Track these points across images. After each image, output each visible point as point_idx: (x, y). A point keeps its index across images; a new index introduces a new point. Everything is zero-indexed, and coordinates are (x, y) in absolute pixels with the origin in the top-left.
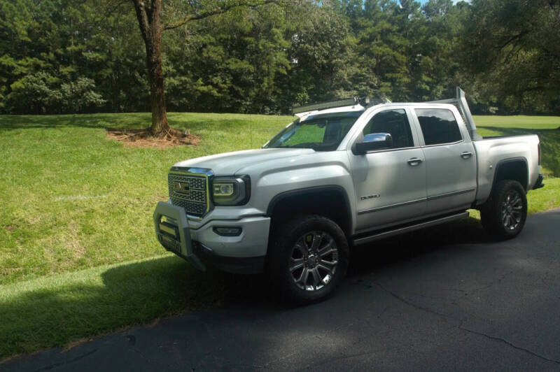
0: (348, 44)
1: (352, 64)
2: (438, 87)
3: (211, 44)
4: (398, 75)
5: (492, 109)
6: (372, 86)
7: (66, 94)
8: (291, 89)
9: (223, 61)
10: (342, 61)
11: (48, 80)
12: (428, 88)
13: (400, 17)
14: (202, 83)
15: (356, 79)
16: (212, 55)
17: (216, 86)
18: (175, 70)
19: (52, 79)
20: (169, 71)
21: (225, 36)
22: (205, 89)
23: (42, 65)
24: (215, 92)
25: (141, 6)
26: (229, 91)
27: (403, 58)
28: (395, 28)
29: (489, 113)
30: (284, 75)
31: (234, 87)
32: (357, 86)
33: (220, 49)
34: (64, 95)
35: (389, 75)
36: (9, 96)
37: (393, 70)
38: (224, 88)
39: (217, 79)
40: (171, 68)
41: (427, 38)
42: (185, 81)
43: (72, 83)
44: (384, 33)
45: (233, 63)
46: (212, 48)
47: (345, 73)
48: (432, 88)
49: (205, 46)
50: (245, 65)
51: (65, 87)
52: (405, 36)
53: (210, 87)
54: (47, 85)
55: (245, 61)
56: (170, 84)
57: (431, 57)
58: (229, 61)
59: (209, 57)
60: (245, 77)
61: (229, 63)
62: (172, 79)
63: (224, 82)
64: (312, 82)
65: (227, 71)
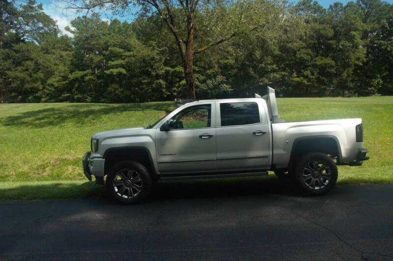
3: (303, 48)
7: (210, 86)
8: (368, 77)
9: (312, 59)
11: (199, 78)
14: (296, 75)
16: (304, 56)
17: (306, 77)
18: (277, 68)
19: (202, 78)
20: (273, 68)
21: (313, 42)
22: (298, 79)
23: (197, 70)
24: (305, 81)
25: (180, 42)
26: (316, 80)
30: (361, 66)
31: (320, 77)
33: (310, 51)
34: (208, 87)
36: (179, 89)
38: (313, 78)
39: (307, 73)
40: (274, 66)
42: (284, 74)
43: (213, 79)
45: (319, 60)
46: (304, 51)
49: (299, 50)
50: (328, 61)
51: (209, 82)
53: (302, 78)
54: (199, 81)
55: (328, 58)
56: (274, 77)
58: (317, 59)
59: (301, 57)
60: (329, 70)
61: (316, 61)
62: (275, 74)
63: (313, 74)
64: (386, 70)
65: (315, 66)
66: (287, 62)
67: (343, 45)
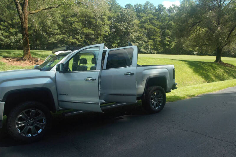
0: (135, 23)
1: (136, 32)
2: (173, 43)
3: (76, 22)
4: (156, 37)
5: (195, 53)
6: (145, 42)
7: (12, 41)
8: (110, 42)
9: (81, 29)
10: (132, 31)
11: (4, 34)
12: (168, 43)
13: (157, 13)
14: (72, 38)
15: (138, 38)
16: (77, 26)
17: (78, 39)
18: (60, 32)
19: (6, 34)
20: (58, 32)
21: (82, 19)
22: (73, 40)
23: (2, 28)
24: (77, 42)
25: (18, 2)
26: (83, 42)
27: (158, 30)
28: (155, 17)
29: (194, 54)
30: (108, 36)
31: (86, 40)
32: (138, 41)
33: (80, 24)
34: (11, 41)
35: (152, 37)
37: (154, 35)
38: (81, 41)
39: (79, 37)
40: (59, 31)
41: (168, 22)
42: (65, 37)
43: (15, 36)
44: (151, 20)
45: (86, 30)
47: (133, 36)
48: (170, 43)
49: (74, 22)
50: (90, 31)
51: (12, 37)
52: (159, 21)
53: (75, 40)
55: (91, 29)
56: (58, 38)
57: (170, 30)
58: (84, 29)
59: (75, 27)
60: (91, 36)
61: (84, 30)
62: (59, 36)
63: (82, 38)
64: (119, 39)
65: (83, 33)
66: (67, 29)
67: (99, 23)
